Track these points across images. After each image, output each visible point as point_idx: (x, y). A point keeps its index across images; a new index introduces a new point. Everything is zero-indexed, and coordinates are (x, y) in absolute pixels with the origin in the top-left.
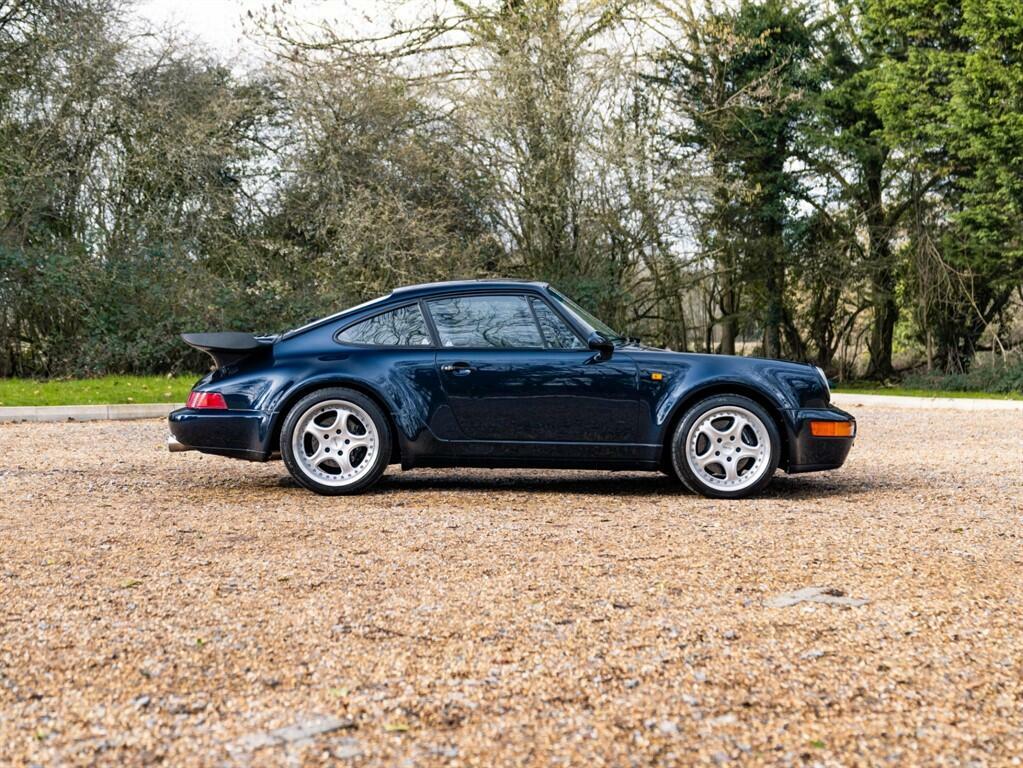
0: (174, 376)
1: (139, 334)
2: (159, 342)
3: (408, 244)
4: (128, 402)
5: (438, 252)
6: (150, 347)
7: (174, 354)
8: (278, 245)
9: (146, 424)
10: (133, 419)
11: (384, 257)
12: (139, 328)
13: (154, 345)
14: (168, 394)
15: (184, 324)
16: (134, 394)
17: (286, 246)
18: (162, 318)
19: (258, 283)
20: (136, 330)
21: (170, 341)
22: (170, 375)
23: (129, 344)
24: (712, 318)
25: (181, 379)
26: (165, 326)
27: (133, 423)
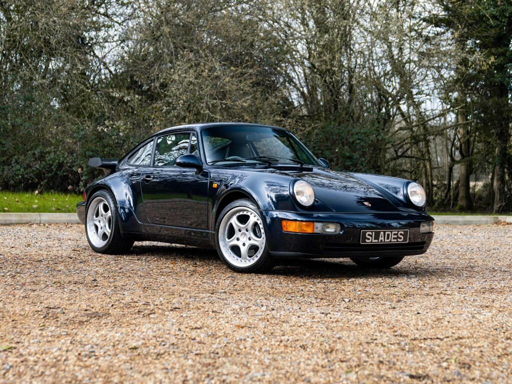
0: (40, 193)
1: (14, 161)
2: (29, 166)
3: (224, 95)
4: (4, 211)
5: (245, 102)
6: (22, 170)
7: (40, 175)
8: (122, 94)
9: (18, 228)
10: (9, 225)
11: (204, 105)
12: (14, 155)
13: (25, 169)
14: (35, 206)
15: (49, 153)
16: (9, 205)
17: (129, 94)
18: (31, 149)
19: (106, 122)
20: (11, 157)
21: (37, 166)
22: (37, 192)
23: (6, 167)
24: (453, 159)
25: (46, 195)
26: (34, 154)
27: (8, 227)
